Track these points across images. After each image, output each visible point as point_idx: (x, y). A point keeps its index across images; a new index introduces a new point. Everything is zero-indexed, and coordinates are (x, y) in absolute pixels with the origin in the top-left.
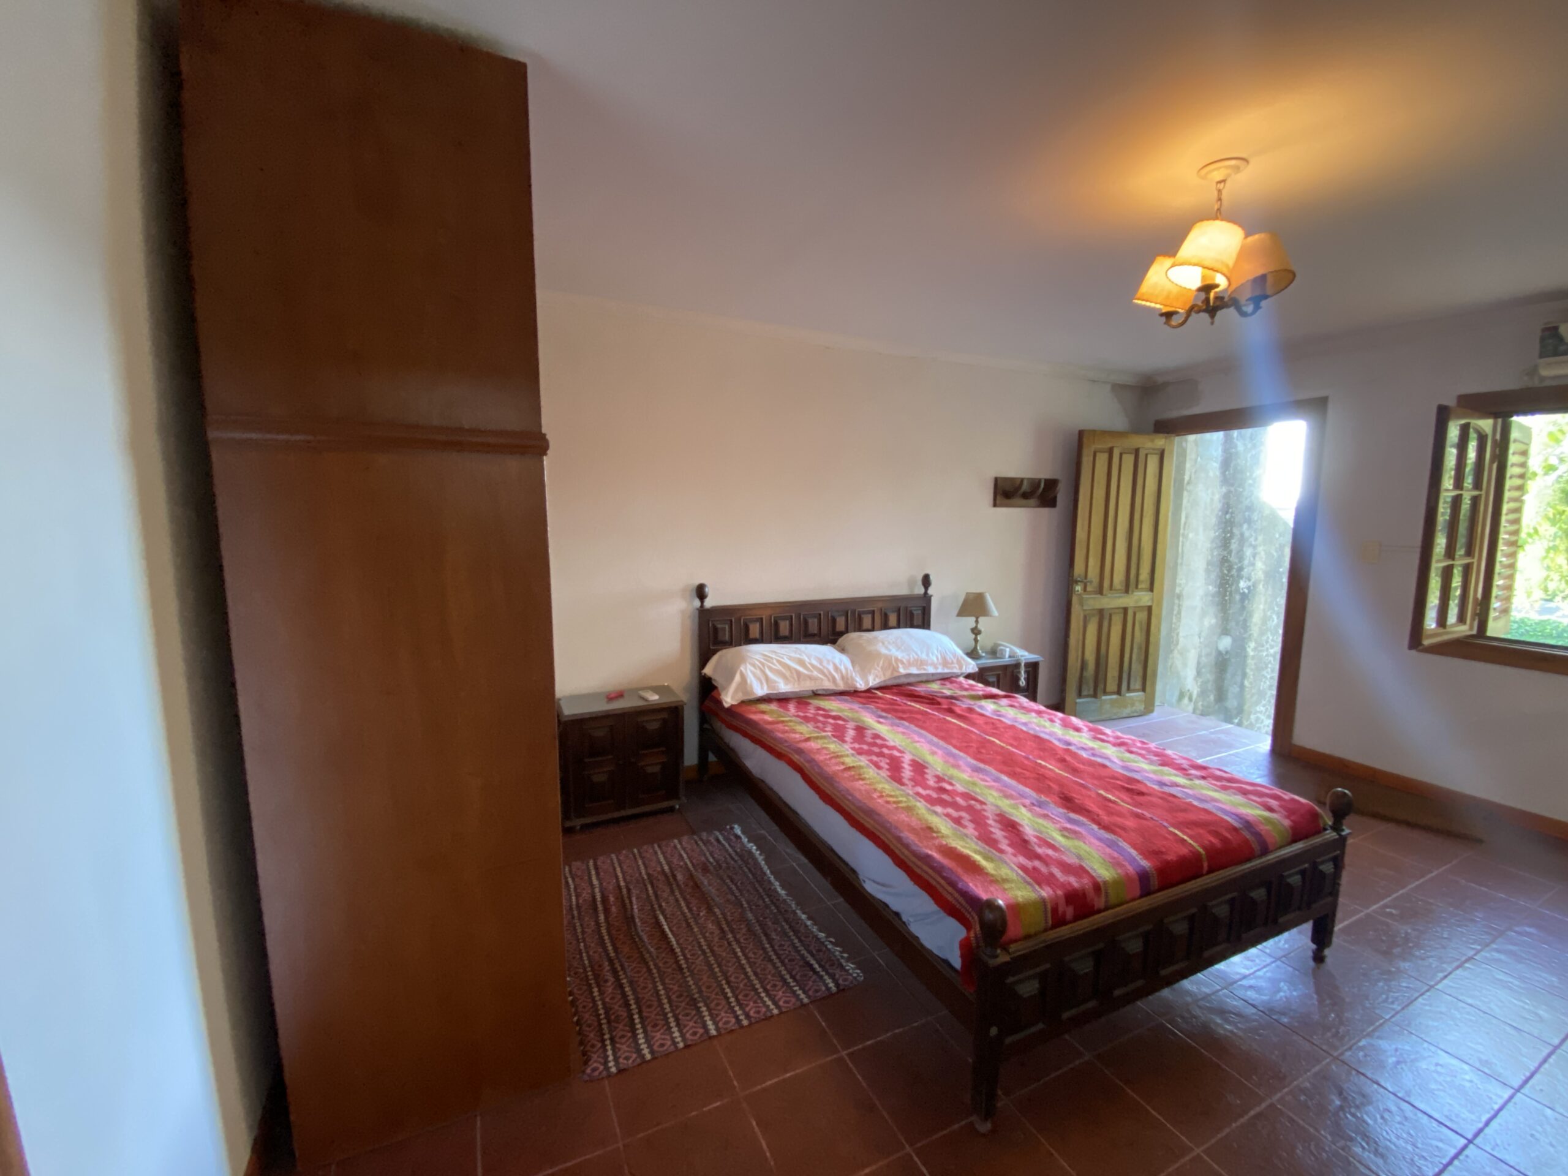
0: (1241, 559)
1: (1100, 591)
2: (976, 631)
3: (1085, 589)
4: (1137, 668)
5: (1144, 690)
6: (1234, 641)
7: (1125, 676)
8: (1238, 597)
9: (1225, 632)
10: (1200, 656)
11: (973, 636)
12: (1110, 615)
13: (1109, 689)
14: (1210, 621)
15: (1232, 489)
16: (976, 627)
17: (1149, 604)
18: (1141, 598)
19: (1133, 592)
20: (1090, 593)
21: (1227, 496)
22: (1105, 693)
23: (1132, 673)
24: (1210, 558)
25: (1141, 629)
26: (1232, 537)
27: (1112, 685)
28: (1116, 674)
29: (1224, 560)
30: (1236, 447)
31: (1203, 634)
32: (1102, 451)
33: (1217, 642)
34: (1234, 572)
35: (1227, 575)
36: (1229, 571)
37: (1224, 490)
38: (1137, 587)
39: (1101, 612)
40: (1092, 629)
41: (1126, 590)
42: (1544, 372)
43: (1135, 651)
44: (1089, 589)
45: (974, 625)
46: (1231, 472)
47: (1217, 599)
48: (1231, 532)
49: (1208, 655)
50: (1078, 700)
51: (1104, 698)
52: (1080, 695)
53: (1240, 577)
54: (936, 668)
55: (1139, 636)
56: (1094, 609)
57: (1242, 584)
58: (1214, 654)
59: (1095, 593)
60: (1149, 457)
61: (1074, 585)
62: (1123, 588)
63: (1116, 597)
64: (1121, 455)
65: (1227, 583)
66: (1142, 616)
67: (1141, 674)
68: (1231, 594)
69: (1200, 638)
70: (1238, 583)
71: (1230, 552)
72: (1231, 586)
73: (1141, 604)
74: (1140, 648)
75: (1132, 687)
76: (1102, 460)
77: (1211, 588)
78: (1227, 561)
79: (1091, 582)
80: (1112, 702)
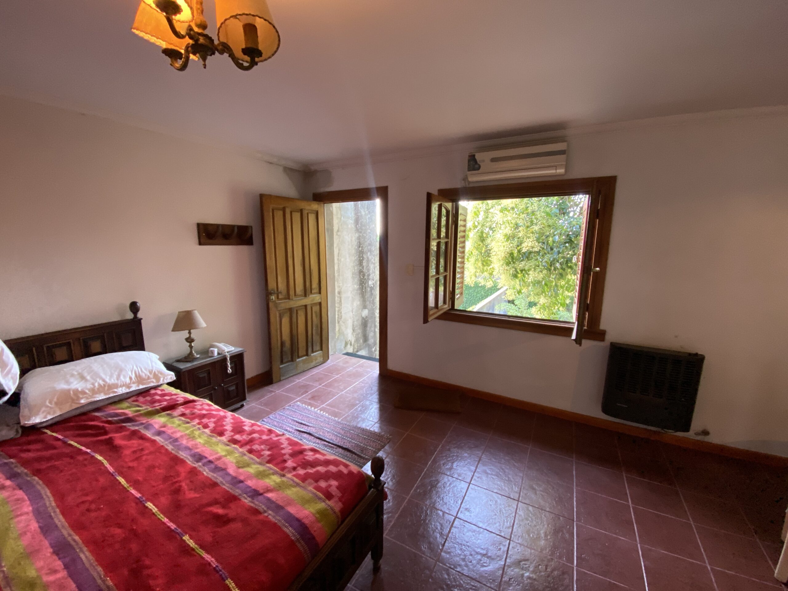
0: (368, 270)
1: (288, 297)
2: (190, 340)
3: (278, 298)
4: (316, 338)
5: (321, 349)
6: (369, 311)
7: (310, 344)
8: (369, 289)
9: (365, 307)
10: (353, 322)
11: (188, 344)
12: (297, 311)
13: (300, 354)
14: (357, 303)
15: (361, 235)
16: (190, 337)
17: (320, 301)
18: (315, 298)
19: (309, 295)
20: (281, 299)
21: (359, 238)
22: (299, 357)
23: (314, 343)
24: (353, 271)
25: (316, 316)
26: (363, 259)
27: (302, 351)
28: (304, 344)
29: (361, 272)
30: (361, 212)
31: (354, 310)
32: (279, 209)
33: (361, 313)
34: (366, 277)
35: (363, 279)
36: (363, 277)
37: (357, 235)
38: (311, 292)
39: (290, 310)
40: (286, 321)
41: (305, 295)
42: (470, 179)
43: (314, 328)
44: (280, 297)
45: (188, 336)
46: (360, 225)
47: (359, 292)
48: (363, 257)
49: (357, 320)
50: (281, 366)
51: (298, 360)
52: (282, 362)
53: (369, 279)
54: (129, 387)
55: (316, 320)
56: (286, 309)
57: (370, 283)
58: (360, 319)
59: (285, 299)
60: (309, 215)
61: (270, 296)
62: (303, 294)
63: (298, 300)
64: (291, 212)
65: (363, 283)
66: (316, 309)
67: (319, 341)
68: (365, 288)
69: (352, 312)
70: (368, 282)
71: (363, 267)
72: (365, 284)
73: (315, 302)
74: (317, 327)
75: (314, 350)
76: (279, 215)
77: (355, 286)
78: (362, 272)
79: (281, 293)
80: (304, 361)
